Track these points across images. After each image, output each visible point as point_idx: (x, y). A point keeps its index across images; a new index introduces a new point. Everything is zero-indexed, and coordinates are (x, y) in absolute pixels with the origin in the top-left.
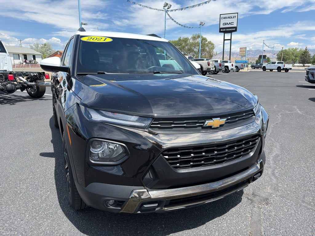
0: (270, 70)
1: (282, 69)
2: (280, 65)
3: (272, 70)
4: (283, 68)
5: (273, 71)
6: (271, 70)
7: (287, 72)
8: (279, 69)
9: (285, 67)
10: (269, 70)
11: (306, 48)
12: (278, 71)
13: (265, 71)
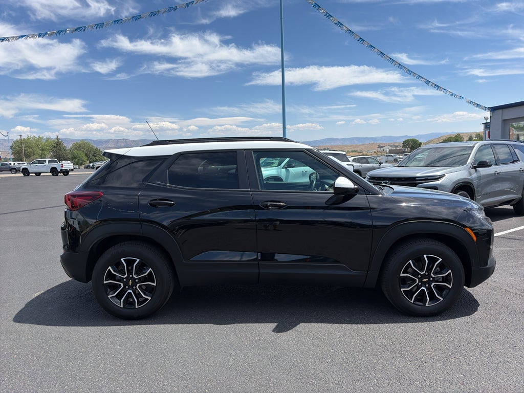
0: (35, 173)
1: (59, 170)
2: (54, 165)
3: (40, 173)
4: (61, 170)
5: (42, 174)
6: (38, 174)
7: (67, 175)
8: (54, 171)
9: (63, 168)
10: (34, 175)
11: (58, 136)
12: (53, 175)
13: (28, 175)
